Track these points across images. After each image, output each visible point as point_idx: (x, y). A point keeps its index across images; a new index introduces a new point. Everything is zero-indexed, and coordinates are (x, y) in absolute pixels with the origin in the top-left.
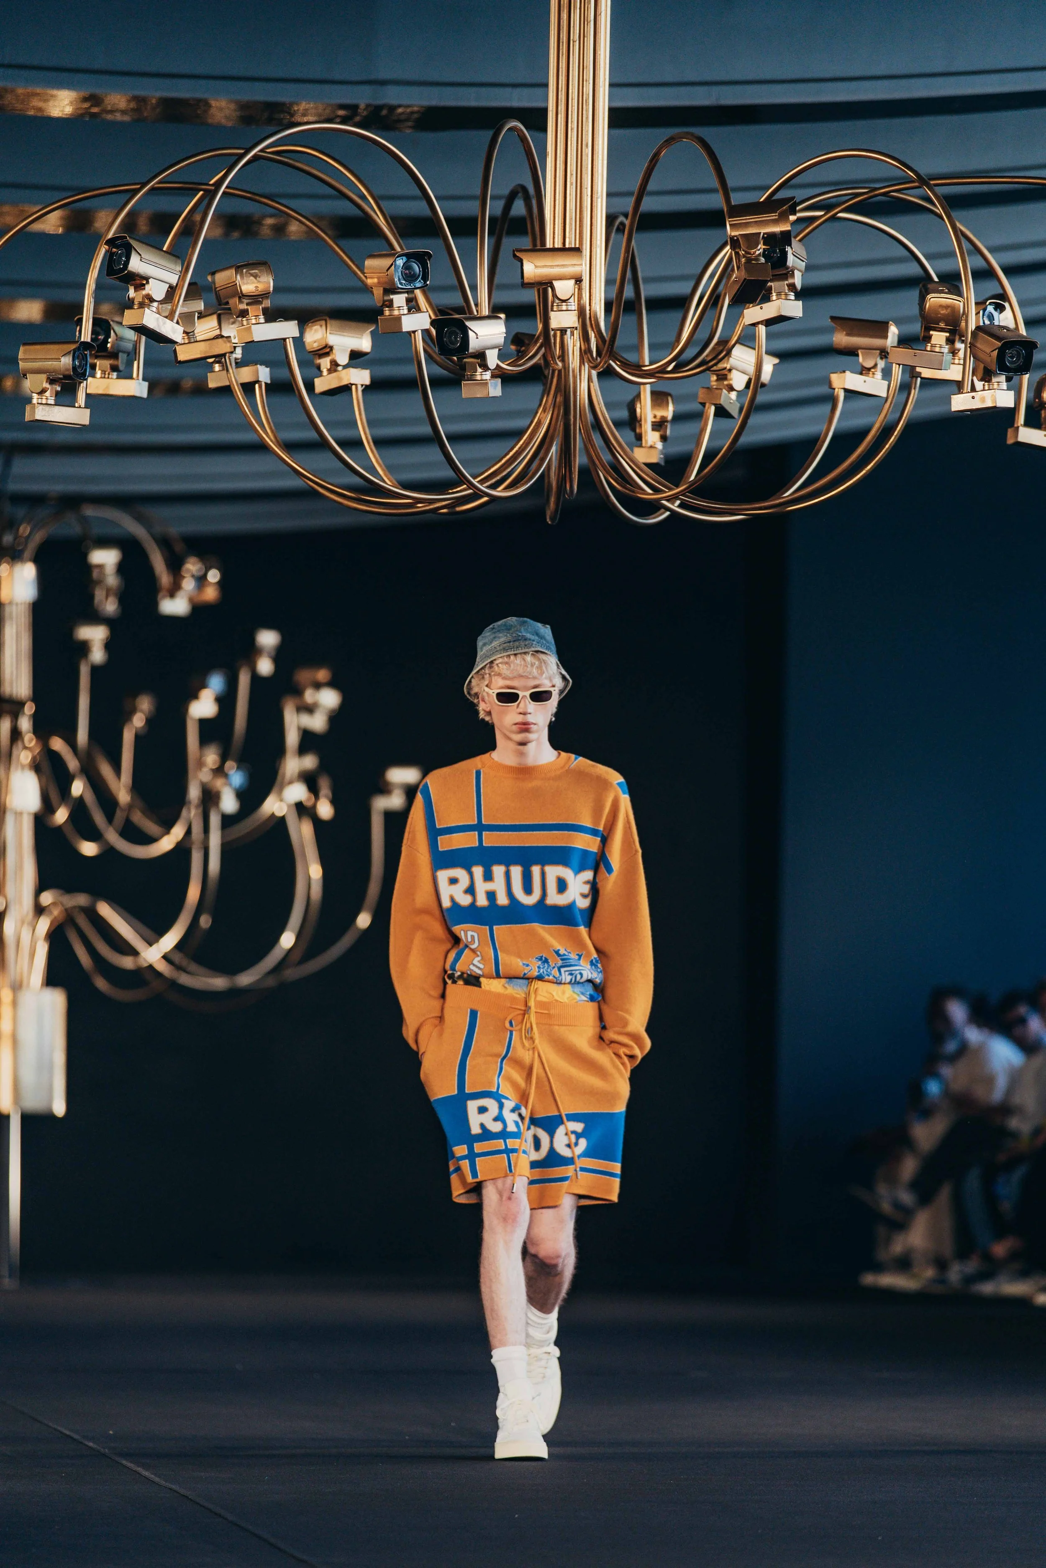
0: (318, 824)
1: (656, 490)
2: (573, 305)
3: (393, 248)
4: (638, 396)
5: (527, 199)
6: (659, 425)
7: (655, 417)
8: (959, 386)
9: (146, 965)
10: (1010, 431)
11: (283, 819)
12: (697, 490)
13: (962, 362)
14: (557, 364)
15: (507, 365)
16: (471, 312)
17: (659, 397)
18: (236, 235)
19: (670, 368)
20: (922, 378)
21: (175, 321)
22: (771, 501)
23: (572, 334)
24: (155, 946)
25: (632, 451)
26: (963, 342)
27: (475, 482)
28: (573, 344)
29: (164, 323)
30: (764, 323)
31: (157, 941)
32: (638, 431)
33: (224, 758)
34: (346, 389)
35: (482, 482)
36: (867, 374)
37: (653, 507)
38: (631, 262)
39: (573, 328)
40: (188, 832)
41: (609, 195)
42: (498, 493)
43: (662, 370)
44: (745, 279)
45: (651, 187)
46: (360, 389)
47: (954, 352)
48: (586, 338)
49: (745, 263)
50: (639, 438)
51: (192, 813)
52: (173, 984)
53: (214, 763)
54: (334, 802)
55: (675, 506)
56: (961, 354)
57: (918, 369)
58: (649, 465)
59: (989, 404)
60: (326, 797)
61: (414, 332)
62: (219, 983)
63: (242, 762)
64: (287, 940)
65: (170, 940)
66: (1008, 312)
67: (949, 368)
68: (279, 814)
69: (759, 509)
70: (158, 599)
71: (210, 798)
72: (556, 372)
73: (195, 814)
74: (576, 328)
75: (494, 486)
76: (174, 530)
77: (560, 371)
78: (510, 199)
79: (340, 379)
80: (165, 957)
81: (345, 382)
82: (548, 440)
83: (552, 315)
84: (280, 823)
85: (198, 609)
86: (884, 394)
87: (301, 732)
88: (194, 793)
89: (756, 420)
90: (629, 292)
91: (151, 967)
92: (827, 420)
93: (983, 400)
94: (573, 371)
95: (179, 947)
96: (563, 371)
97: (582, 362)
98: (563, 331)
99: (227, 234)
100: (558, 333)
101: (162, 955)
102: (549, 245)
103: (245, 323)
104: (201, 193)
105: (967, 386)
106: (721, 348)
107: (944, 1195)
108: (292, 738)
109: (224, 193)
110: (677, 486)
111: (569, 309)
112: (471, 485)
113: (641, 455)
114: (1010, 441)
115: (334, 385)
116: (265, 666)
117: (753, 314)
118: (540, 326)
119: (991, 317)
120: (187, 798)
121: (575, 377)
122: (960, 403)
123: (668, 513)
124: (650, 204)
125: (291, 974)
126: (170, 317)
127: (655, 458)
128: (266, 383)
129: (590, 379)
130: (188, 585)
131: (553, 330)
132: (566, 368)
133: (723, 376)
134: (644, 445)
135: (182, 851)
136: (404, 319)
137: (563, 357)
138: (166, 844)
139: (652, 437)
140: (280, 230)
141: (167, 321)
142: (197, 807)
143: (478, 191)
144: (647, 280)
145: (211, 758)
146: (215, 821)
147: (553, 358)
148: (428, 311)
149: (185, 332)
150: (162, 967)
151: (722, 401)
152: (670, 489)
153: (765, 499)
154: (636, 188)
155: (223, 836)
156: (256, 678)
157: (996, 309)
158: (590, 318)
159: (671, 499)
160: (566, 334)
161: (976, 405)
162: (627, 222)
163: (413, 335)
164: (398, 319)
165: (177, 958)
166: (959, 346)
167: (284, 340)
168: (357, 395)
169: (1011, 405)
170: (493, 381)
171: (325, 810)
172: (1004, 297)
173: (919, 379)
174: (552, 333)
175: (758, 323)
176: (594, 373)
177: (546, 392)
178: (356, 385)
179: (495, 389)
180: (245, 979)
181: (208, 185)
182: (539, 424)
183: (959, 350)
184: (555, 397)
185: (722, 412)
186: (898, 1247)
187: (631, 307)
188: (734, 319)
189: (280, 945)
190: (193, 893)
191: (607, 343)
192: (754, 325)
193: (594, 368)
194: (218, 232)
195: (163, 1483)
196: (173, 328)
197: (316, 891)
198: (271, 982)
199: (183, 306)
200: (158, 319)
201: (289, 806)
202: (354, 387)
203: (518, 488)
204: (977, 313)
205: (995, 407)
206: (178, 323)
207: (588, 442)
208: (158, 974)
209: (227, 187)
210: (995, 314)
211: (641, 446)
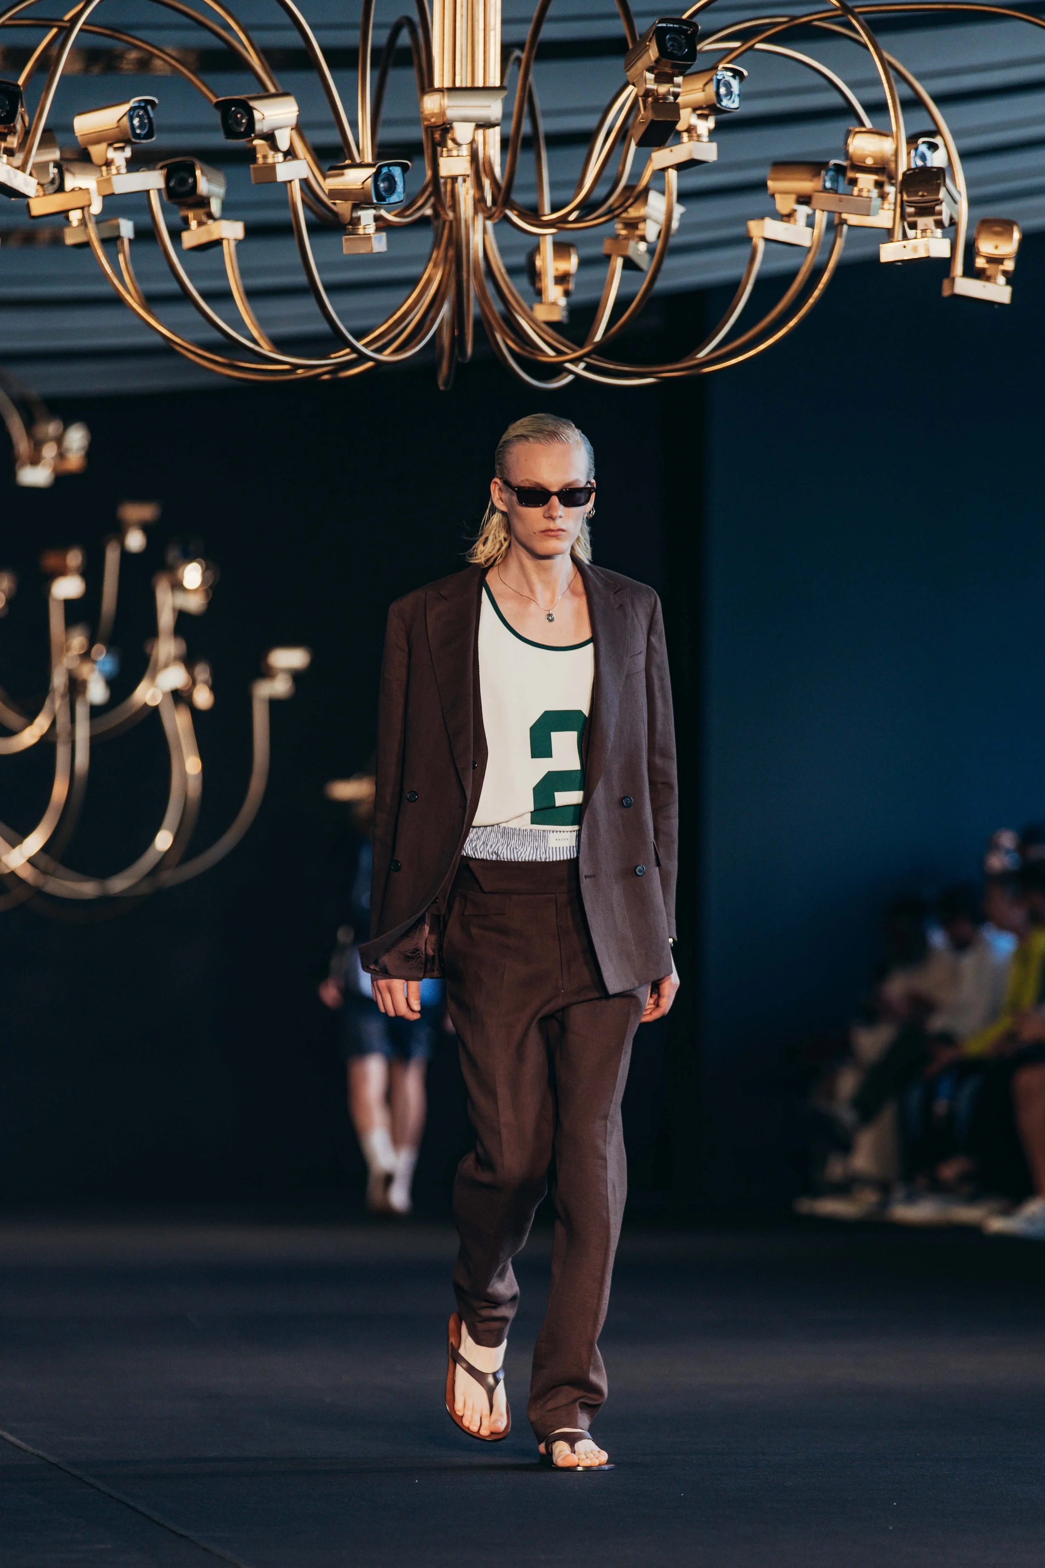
0: (196, 714)
1: (559, 352)
2: (465, 151)
3: (266, 89)
4: (537, 249)
5: (413, 32)
6: (562, 279)
7: (557, 270)
8: (888, 235)
9: (8, 871)
10: (946, 283)
11: (156, 709)
12: (603, 350)
13: (892, 207)
14: (447, 214)
15: (395, 216)
16: (352, 158)
17: (562, 249)
18: (96, 70)
19: (572, 218)
20: (850, 226)
21: (28, 171)
22: (686, 362)
23: (464, 181)
24: (17, 848)
25: (532, 308)
26: (893, 185)
27: (359, 345)
28: (466, 193)
29: (16, 175)
30: (674, 167)
31: (21, 842)
32: (538, 285)
33: (92, 642)
34: (218, 243)
35: (366, 345)
36: (788, 222)
37: (556, 370)
38: (528, 97)
39: (465, 175)
40: (53, 724)
41: (504, 22)
42: (385, 357)
43: (564, 219)
44: (652, 120)
45: (551, 11)
46: (233, 244)
47: (883, 196)
48: (479, 186)
49: (652, 102)
50: (539, 293)
51: (57, 703)
52: (38, 892)
53: (82, 647)
54: (214, 688)
55: (579, 369)
56: (891, 198)
57: (844, 216)
58: (550, 324)
59: (922, 254)
60: (206, 683)
61: (290, 182)
62: (88, 889)
63: (112, 644)
64: (163, 840)
65: (35, 842)
66: (942, 151)
67: (878, 214)
68: (152, 703)
69: (672, 371)
70: (16, 468)
71: (76, 686)
72: (447, 224)
73: (61, 705)
74: (468, 176)
75: (379, 350)
76: (34, 391)
77: (451, 222)
78: (396, 30)
79: (210, 232)
80: (31, 861)
81: (215, 236)
82: (439, 298)
83: (442, 161)
84: (153, 714)
85: (61, 479)
86: (807, 243)
87: (177, 613)
88: (59, 680)
89: (669, 263)
90: (526, 127)
91: (13, 874)
92: (747, 261)
93: (915, 249)
94: (466, 221)
95: (45, 849)
96: (454, 224)
97: (476, 212)
98: (454, 179)
99: (86, 70)
100: (449, 181)
101: (26, 859)
102: (437, 84)
103: (104, 173)
104: (55, 30)
105: (898, 233)
106: (628, 194)
107: (887, 1117)
108: (166, 619)
109: (81, 30)
110: (581, 346)
111: (460, 154)
112: (355, 350)
113: (542, 313)
114: (946, 293)
115: (204, 239)
116: (135, 541)
117: (662, 157)
118: (429, 173)
119: (923, 157)
120: (51, 686)
121: (467, 228)
122: (890, 253)
123: (570, 378)
124: (550, 32)
125: (169, 877)
126: (22, 168)
127: (557, 315)
128: (130, 240)
129: (485, 231)
130: (49, 451)
131: (442, 177)
132: (457, 219)
133: (632, 225)
134: (544, 300)
135: (46, 744)
136: (278, 167)
137: (455, 206)
138: (29, 736)
139: (554, 293)
140: (144, 64)
141: (19, 173)
142: (63, 697)
143: (359, 19)
144: (547, 114)
145: (78, 641)
146: (82, 712)
147: (443, 207)
148: (305, 159)
149: (38, 184)
150: (27, 874)
151: (630, 252)
152: (574, 351)
153: (677, 360)
154: (535, 14)
155: (92, 727)
156: (126, 556)
157: (929, 148)
158: (484, 163)
159: (573, 361)
160: (456, 182)
161: (908, 255)
162: (524, 56)
163: (288, 185)
164: (272, 167)
165: (44, 860)
166: (890, 190)
167: (148, 191)
168: (229, 250)
169: (946, 254)
170: (378, 235)
171: (203, 698)
172: (936, 132)
173: (845, 227)
174: (442, 181)
175: (667, 168)
176: (489, 224)
177: (436, 244)
178: (228, 239)
179: (379, 244)
180: (119, 884)
181: (62, 21)
182: (429, 281)
183: (888, 194)
184: (446, 250)
185: (630, 264)
186: (836, 1170)
187: (530, 143)
188: (641, 162)
189: (155, 847)
190: (60, 790)
191: (503, 191)
192: (664, 170)
193: (489, 218)
194: (78, 66)
195: (30, 1449)
196: (25, 180)
197: (194, 787)
198: (145, 889)
199: (37, 154)
200: (8, 172)
201: (165, 694)
202: (225, 243)
203: (406, 351)
204: (909, 153)
205: (929, 257)
206: (31, 174)
207: (482, 297)
208: (21, 881)
209: (84, 23)
210: (928, 153)
211: (541, 302)
